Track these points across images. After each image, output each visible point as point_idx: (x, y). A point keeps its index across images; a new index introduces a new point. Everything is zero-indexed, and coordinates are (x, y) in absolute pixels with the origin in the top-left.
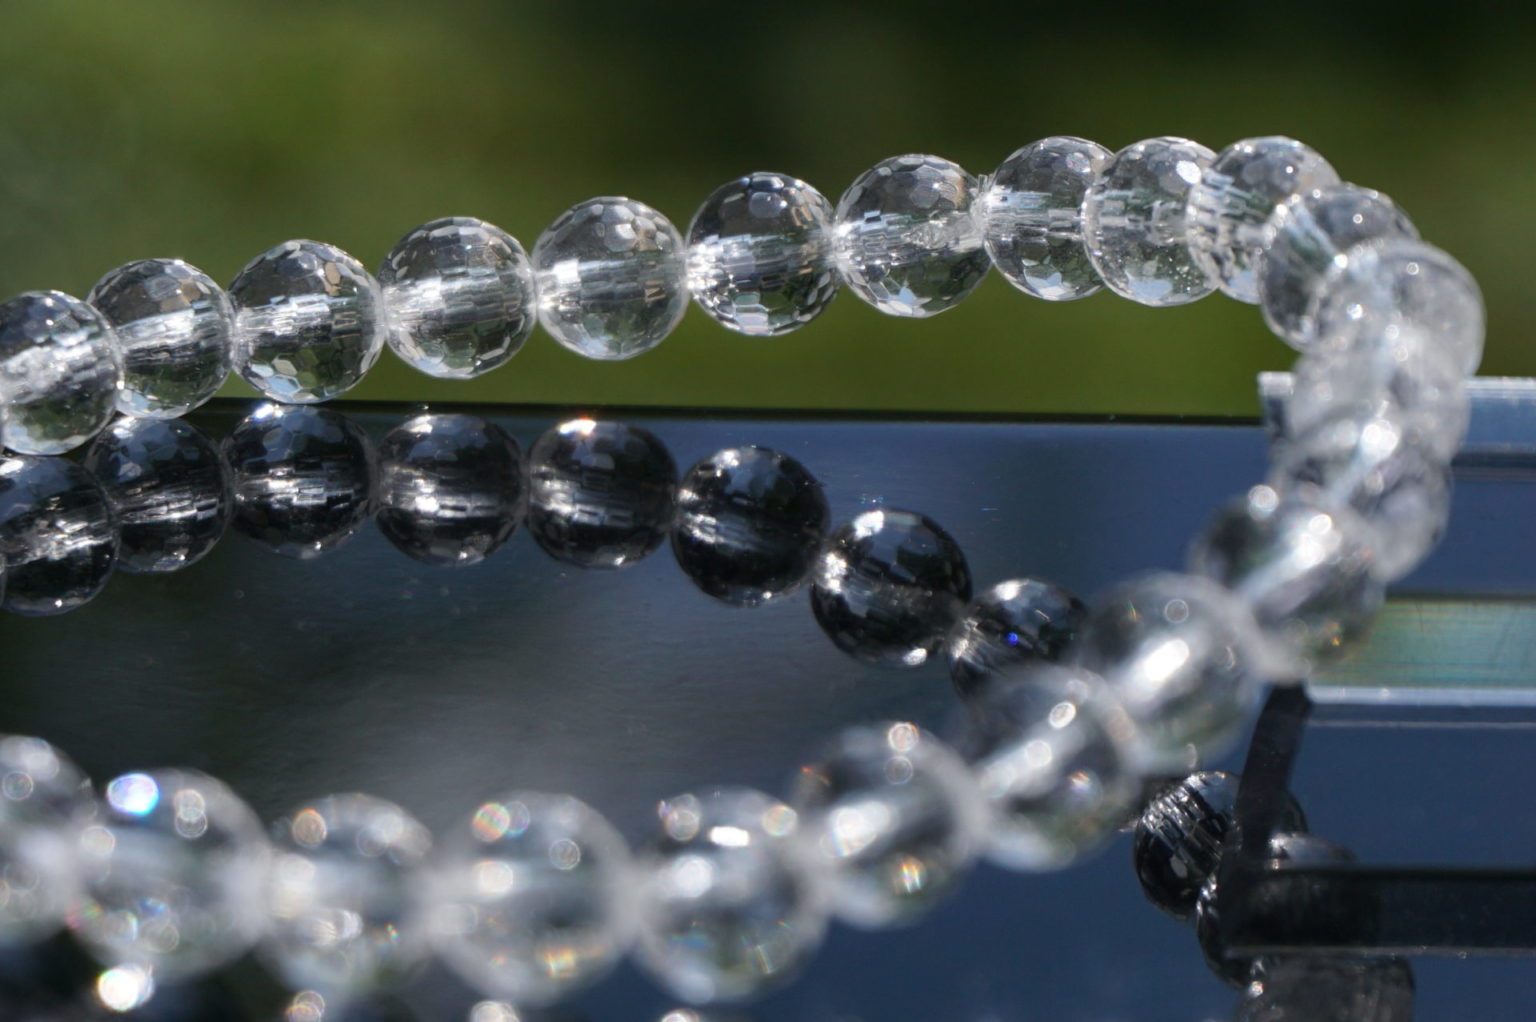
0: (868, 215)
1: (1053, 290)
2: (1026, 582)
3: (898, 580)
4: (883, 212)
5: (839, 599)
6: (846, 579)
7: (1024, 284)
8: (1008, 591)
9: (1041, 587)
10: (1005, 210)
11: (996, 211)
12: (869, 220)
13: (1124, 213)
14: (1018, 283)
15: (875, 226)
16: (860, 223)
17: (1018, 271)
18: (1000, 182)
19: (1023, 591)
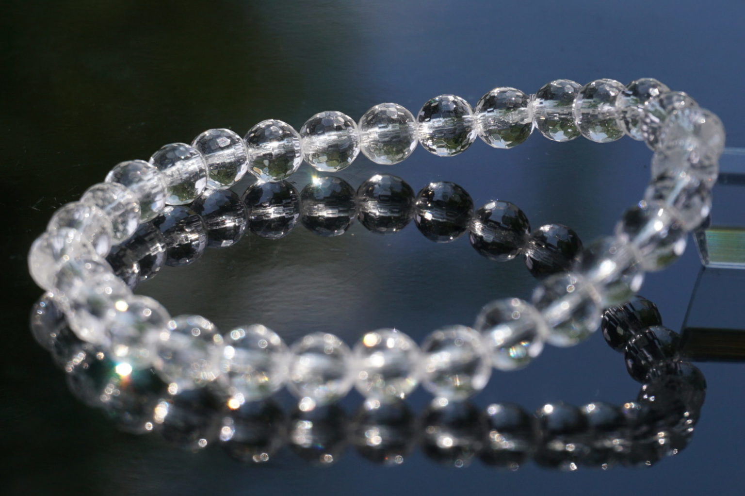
0: (489, 110)
1: (559, 137)
2: (552, 226)
3: (503, 229)
4: (495, 108)
5: (481, 237)
6: (483, 230)
7: (549, 136)
8: (546, 228)
9: (556, 227)
10: (541, 107)
11: (538, 108)
12: (489, 112)
13: (589, 108)
14: (546, 135)
15: (490, 114)
16: (486, 113)
17: (546, 130)
18: (539, 97)
19: (551, 229)
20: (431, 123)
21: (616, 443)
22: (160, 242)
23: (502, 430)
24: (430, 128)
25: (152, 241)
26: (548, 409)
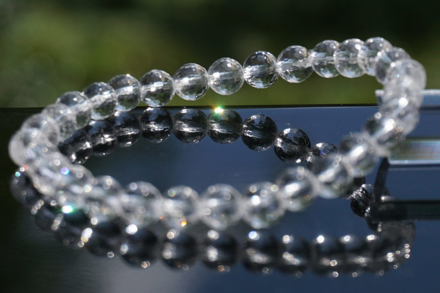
0: (285, 60)
1: (328, 75)
2: (324, 143)
3: (294, 144)
4: (289, 59)
5: (280, 149)
6: (282, 144)
7: (321, 74)
8: (319, 145)
9: (326, 144)
10: (316, 58)
11: (314, 58)
13: (344, 57)
14: (319, 74)
15: (287, 62)
16: (283, 62)
17: (320, 71)
18: (315, 51)
20: (251, 69)
21: (362, 260)
22: (88, 141)
23: (292, 252)
24: (251, 71)
25: (84, 141)
26: (321, 239)
